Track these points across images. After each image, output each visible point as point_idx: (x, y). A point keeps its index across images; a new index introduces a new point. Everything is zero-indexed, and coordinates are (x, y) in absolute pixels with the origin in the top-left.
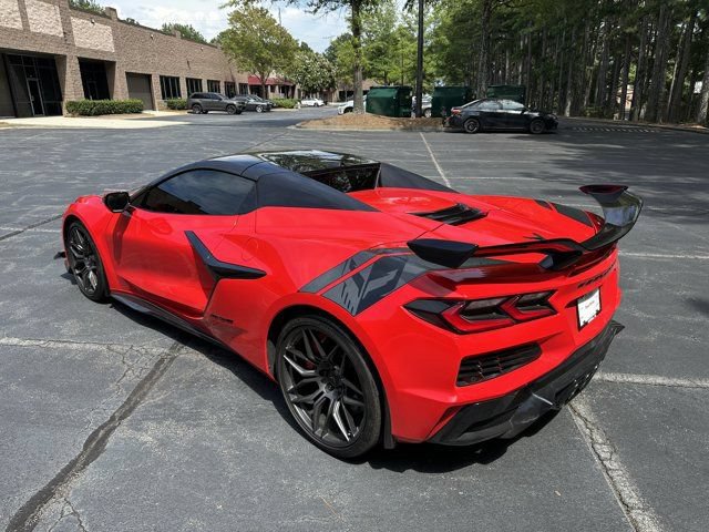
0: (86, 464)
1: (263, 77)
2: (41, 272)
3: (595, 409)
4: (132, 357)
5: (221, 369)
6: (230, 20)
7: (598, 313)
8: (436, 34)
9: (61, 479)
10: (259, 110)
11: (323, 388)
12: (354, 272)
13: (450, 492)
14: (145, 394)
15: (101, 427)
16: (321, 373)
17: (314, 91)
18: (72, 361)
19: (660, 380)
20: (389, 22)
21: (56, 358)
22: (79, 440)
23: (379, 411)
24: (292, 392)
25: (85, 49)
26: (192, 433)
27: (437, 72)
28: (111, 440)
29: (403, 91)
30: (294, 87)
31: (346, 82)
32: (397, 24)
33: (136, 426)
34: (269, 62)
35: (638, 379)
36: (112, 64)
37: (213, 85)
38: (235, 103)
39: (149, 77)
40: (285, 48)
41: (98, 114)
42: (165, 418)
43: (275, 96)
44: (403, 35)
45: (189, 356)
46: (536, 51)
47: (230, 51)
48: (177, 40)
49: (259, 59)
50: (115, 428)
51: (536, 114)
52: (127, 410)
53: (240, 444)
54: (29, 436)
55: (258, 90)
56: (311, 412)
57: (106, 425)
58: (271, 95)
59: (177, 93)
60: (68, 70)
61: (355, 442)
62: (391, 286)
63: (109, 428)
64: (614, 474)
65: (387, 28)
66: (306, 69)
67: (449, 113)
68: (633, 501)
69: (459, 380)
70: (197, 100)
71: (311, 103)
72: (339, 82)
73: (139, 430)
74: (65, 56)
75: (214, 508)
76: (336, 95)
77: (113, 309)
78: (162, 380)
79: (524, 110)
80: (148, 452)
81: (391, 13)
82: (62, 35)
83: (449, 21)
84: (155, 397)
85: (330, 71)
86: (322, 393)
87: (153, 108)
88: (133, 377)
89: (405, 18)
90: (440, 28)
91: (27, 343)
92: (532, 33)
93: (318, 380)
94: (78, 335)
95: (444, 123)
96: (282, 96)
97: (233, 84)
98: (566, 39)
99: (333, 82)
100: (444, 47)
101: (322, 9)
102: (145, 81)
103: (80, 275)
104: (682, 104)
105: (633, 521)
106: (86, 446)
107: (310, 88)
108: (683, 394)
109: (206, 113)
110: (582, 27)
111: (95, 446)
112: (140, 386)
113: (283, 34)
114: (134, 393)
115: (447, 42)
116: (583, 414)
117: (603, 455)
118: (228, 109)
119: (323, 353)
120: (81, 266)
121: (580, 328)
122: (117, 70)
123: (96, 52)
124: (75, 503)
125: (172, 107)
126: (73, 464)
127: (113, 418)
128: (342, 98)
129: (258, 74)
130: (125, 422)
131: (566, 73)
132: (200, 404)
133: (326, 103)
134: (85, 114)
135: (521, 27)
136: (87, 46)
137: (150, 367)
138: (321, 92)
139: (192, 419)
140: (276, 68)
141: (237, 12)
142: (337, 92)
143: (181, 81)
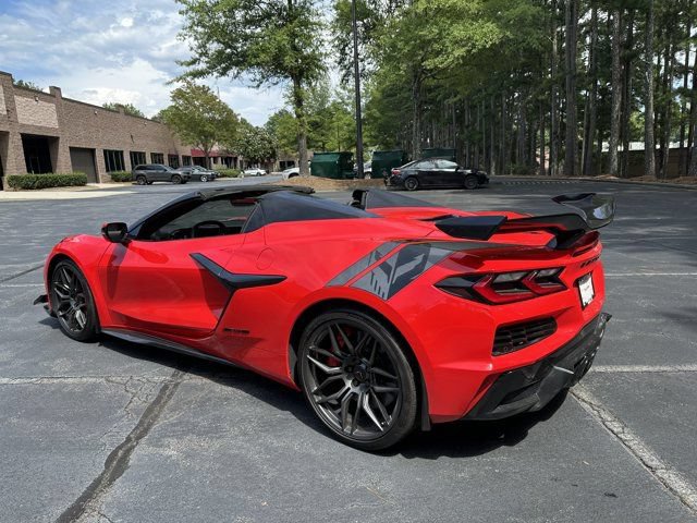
0: (112, 480)
1: (206, 149)
2: (17, 320)
3: (596, 393)
4: (134, 385)
5: (230, 388)
6: (173, 97)
7: (593, 297)
8: (368, 107)
9: (89, 495)
10: (204, 179)
11: (349, 384)
12: (381, 261)
13: (486, 471)
14: (157, 416)
15: (120, 448)
16: (346, 370)
17: (257, 162)
18: (71, 394)
19: (645, 368)
20: (324, 97)
21: (53, 392)
22: (98, 460)
23: (414, 393)
24: (316, 393)
25: (28, 126)
26: (217, 444)
27: (371, 142)
28: (133, 459)
29: (345, 156)
30: (236, 159)
31: (286, 152)
32: (331, 99)
33: (157, 443)
34: (212, 135)
35: (626, 369)
36: (56, 139)
37: (157, 158)
38: (180, 173)
39: (92, 151)
40: (227, 122)
41: (41, 187)
42: (185, 433)
43: (218, 167)
44: (337, 109)
45: (193, 381)
46: (460, 119)
47: (173, 126)
48: (121, 116)
49: (202, 133)
50: (134, 447)
51: (469, 171)
52: (142, 430)
53: (268, 450)
54: (43, 461)
55: (201, 161)
56: (339, 411)
57: (123, 445)
58: (214, 166)
59: (121, 166)
60: (10, 145)
61: (390, 431)
62: (418, 269)
63: (127, 447)
64: (631, 444)
65: (322, 104)
66: (248, 142)
67: (390, 173)
68: (655, 463)
69: (494, 350)
70: (142, 172)
71: (254, 172)
72: (279, 152)
73: (161, 446)
74: (8, 133)
75: (259, 505)
76: (277, 165)
77: (102, 348)
78: (172, 402)
79: (458, 168)
80: (176, 464)
81: (325, 89)
82: (5, 113)
83: (378, 95)
84: (166, 418)
85: (270, 143)
86: (349, 389)
87: (97, 182)
88: (140, 403)
89: (337, 94)
90: (370, 102)
91: (18, 381)
92: (455, 103)
93: (344, 377)
94: (71, 371)
95: (386, 183)
96: (225, 166)
97: (177, 157)
98: (486, 108)
99: (274, 152)
100: (376, 119)
101: (265, 84)
102: (89, 155)
103: (64, 316)
104: (594, 160)
105: (660, 478)
106: (108, 464)
107: (251, 159)
108: (669, 377)
109: (151, 184)
110: (499, 97)
111: (117, 464)
112: (150, 410)
113: (225, 109)
114: (145, 416)
115: (378, 114)
116: (586, 399)
117: (615, 430)
118: (174, 179)
119: (350, 346)
120: (66, 307)
121: (583, 308)
122: (60, 145)
123: (40, 128)
124: (111, 515)
125: (116, 179)
126: (97, 482)
127: (129, 439)
128: (283, 167)
129: (201, 146)
130: (143, 441)
131: (488, 137)
132: (218, 419)
133: (268, 172)
134: (27, 188)
135: (445, 98)
136: (30, 123)
137: (156, 392)
138: (262, 163)
139: (213, 431)
140: (219, 141)
141: (179, 90)
142: (278, 162)
143: (125, 154)
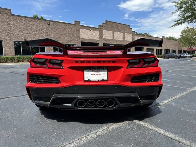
10: (187, 57)
37: (174, 51)
49: (190, 43)
59: (161, 53)
97: (181, 51)
102: (152, 50)
109: (168, 58)
118: (175, 57)
129: (189, 47)
143: (163, 50)
